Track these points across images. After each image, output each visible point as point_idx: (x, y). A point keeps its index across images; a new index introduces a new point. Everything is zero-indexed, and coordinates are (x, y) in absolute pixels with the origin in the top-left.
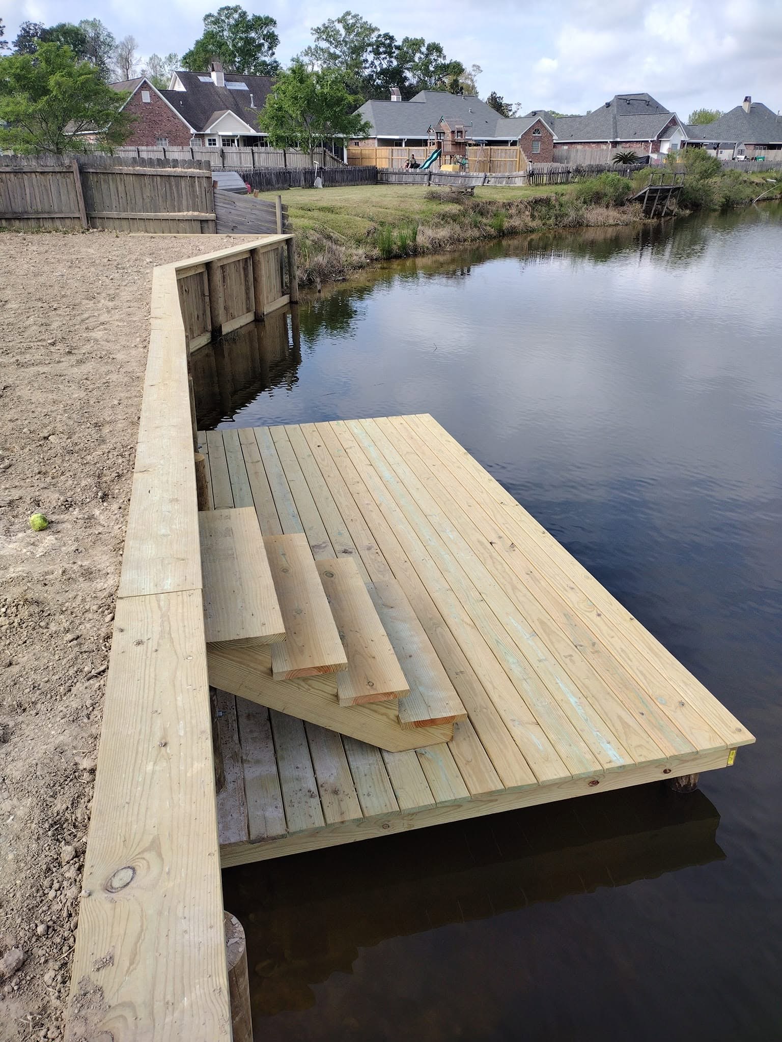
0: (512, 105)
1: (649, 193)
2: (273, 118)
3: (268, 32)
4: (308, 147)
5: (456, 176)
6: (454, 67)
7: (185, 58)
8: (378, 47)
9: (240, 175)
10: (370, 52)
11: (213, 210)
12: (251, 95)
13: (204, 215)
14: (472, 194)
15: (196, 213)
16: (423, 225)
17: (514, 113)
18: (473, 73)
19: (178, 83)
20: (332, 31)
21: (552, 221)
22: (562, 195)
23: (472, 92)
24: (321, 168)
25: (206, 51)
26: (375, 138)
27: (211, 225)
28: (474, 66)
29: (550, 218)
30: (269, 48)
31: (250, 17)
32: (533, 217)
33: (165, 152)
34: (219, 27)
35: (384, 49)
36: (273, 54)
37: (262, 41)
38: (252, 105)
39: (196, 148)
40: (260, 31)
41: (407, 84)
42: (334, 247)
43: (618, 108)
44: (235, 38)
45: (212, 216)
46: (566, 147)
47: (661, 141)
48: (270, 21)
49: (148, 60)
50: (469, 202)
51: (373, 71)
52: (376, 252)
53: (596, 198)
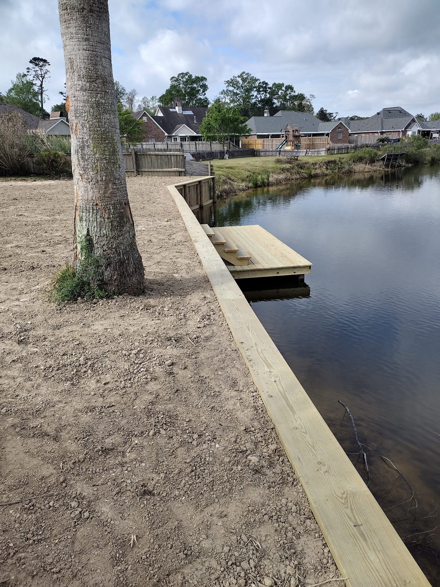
0: (333, 113)
1: (387, 157)
2: (206, 128)
3: (203, 84)
4: (222, 141)
5: (293, 152)
6: (300, 96)
7: (160, 98)
8: (259, 88)
9: (191, 154)
10: (255, 91)
11: (184, 167)
12: (195, 117)
13: (180, 170)
14: (297, 160)
15: (177, 169)
16: (273, 173)
17: (334, 118)
18: (310, 99)
19: (160, 113)
20: (235, 82)
21: (336, 171)
22: (343, 159)
23: (310, 109)
24: (228, 150)
25: (171, 94)
26: (255, 135)
27: (183, 174)
28: (311, 95)
29: (336, 169)
30: (203, 91)
31: (193, 77)
32: (327, 169)
33: (154, 145)
34: (178, 83)
35: (263, 89)
36: (205, 94)
37: (199, 88)
38: (195, 121)
39: (169, 143)
40: (198, 84)
41: (275, 106)
42: (232, 182)
43: (383, 115)
44: (186, 88)
45: (183, 170)
46: (356, 135)
47: (407, 131)
48: (204, 79)
49: (142, 99)
50: (296, 163)
51: (257, 100)
52: (250, 185)
53: (360, 159)
